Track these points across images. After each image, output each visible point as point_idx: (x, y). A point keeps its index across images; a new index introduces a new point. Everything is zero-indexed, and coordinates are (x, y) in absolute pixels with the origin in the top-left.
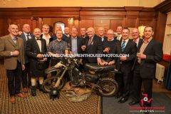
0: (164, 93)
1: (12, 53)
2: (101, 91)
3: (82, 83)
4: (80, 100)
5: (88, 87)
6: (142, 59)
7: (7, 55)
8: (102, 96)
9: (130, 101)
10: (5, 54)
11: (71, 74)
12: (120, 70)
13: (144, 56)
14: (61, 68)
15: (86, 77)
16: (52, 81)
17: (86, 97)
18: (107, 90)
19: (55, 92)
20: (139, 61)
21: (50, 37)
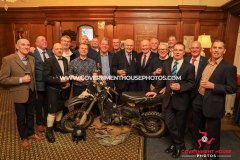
0: (233, 131)
1: (21, 80)
2: (144, 130)
3: (117, 119)
4: (115, 143)
5: (125, 124)
7: (14, 83)
8: (145, 137)
10: (11, 80)
11: (101, 107)
13: (211, 85)
14: (87, 99)
15: (122, 111)
16: (75, 116)
17: (123, 138)
18: (153, 128)
21: (71, 53)
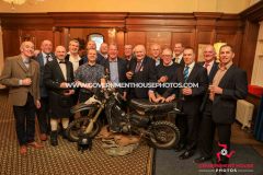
0: (251, 145)
2: (154, 141)
3: (125, 128)
4: (122, 153)
5: (134, 134)
6: (216, 95)
8: (155, 149)
9: (197, 156)
11: (109, 115)
12: (182, 110)
14: (95, 106)
15: (131, 119)
16: (82, 124)
17: (131, 148)
18: (164, 139)
19: (85, 140)
20: (212, 97)
21: (79, 59)
